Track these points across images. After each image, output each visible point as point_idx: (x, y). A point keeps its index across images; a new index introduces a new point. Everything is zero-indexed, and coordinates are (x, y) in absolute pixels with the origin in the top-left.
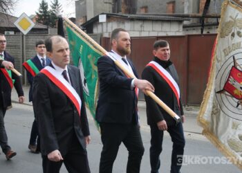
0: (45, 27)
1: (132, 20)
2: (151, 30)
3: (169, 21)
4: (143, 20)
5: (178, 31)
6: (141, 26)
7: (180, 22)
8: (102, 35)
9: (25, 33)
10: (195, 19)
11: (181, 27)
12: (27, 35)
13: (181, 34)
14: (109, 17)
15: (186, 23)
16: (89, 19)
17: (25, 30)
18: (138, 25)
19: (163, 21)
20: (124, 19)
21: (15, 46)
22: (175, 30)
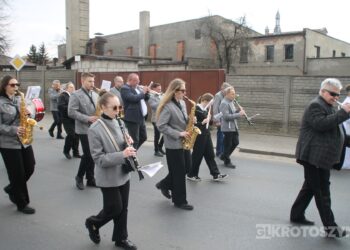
0: (33, 65)
1: (100, 59)
7: (136, 62)
11: (137, 65)
13: (137, 70)
14: (83, 57)
15: (140, 62)
16: (68, 58)
18: (105, 64)
19: (124, 61)
20: (94, 59)
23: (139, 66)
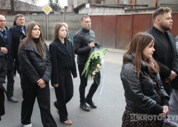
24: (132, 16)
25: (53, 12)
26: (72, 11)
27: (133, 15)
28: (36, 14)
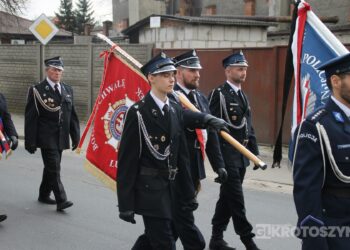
0: (68, 34)
1: (195, 24)
2: (222, 39)
3: (248, 27)
4: (212, 25)
5: (261, 41)
6: (208, 34)
7: (264, 28)
8: (154, 45)
9: (44, 42)
10: (284, 24)
11: (265, 35)
12: (47, 46)
13: (264, 45)
15: (271, 29)
16: (132, 23)
17: (44, 38)
18: (203, 32)
19: (239, 26)
20: (183, 24)
21: (30, 61)
22: (256, 40)
23: (270, 35)
24: (275, 51)
25: (72, 38)
26: (122, 35)
27: (279, 48)
28: (22, 42)
